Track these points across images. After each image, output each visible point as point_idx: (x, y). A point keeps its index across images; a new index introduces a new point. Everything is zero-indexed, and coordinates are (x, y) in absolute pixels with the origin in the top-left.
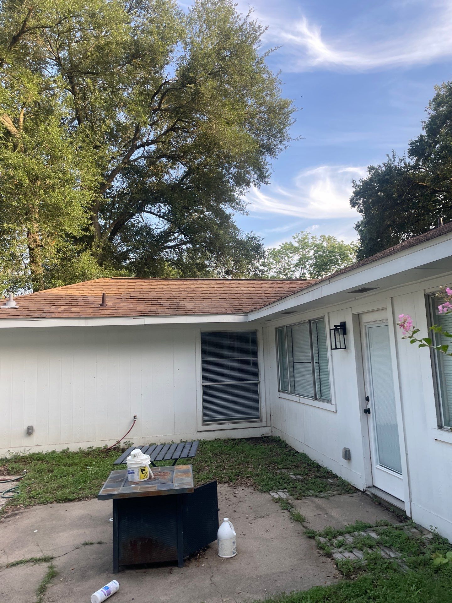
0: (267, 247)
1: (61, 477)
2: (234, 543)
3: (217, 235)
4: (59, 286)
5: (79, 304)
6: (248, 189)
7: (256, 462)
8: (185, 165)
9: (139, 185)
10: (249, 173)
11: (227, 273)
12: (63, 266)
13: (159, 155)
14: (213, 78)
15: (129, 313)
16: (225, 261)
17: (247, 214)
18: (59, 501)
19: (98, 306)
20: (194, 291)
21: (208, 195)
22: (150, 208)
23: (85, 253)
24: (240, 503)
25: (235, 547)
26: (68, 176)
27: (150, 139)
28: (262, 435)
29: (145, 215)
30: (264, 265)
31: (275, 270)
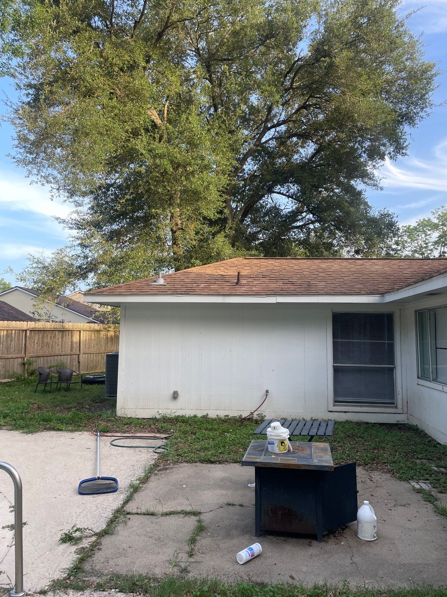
0: (401, 224)
1: (203, 440)
2: (374, 527)
3: (348, 213)
4: (197, 265)
5: (217, 282)
6: (383, 163)
7: (392, 449)
8: (316, 143)
9: (270, 166)
10: (384, 145)
11: (357, 252)
12: (201, 247)
13: (290, 134)
14: (349, 48)
15: (262, 292)
16: (355, 240)
17: (382, 189)
18: (202, 461)
19: (233, 284)
20: (324, 271)
21: (339, 171)
22: (280, 188)
23: (220, 235)
24: (377, 488)
25: (375, 531)
26: (206, 162)
27: (281, 119)
28: (398, 421)
29: (274, 195)
30: (397, 243)
31: (410, 248)
